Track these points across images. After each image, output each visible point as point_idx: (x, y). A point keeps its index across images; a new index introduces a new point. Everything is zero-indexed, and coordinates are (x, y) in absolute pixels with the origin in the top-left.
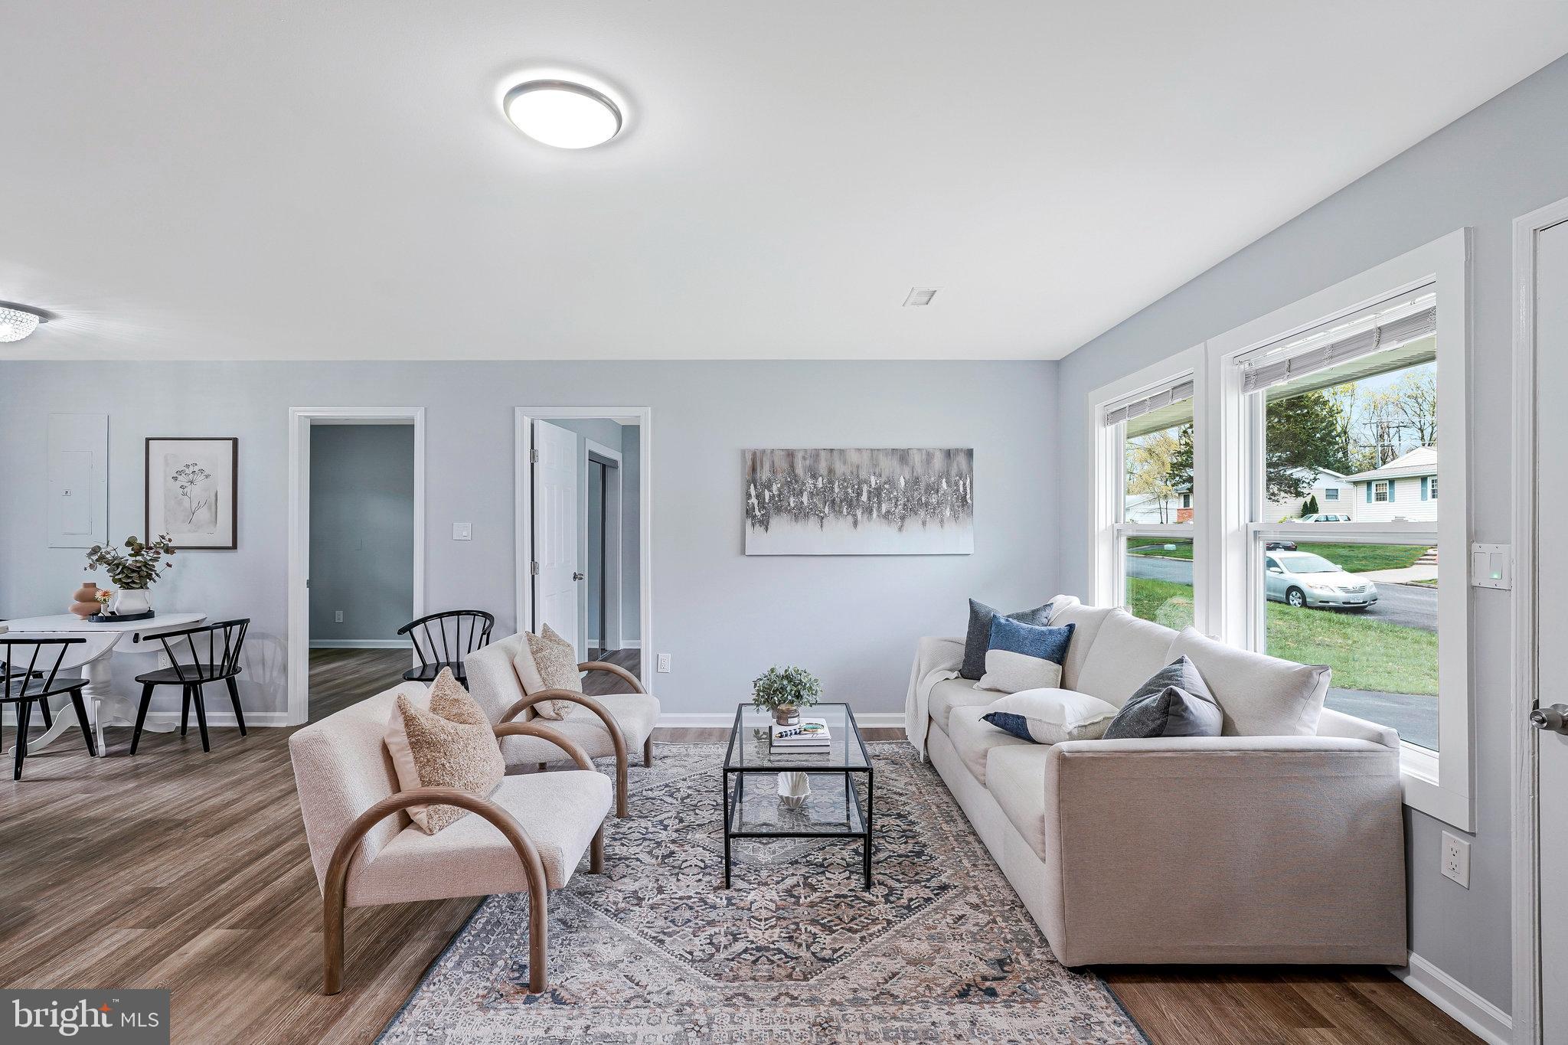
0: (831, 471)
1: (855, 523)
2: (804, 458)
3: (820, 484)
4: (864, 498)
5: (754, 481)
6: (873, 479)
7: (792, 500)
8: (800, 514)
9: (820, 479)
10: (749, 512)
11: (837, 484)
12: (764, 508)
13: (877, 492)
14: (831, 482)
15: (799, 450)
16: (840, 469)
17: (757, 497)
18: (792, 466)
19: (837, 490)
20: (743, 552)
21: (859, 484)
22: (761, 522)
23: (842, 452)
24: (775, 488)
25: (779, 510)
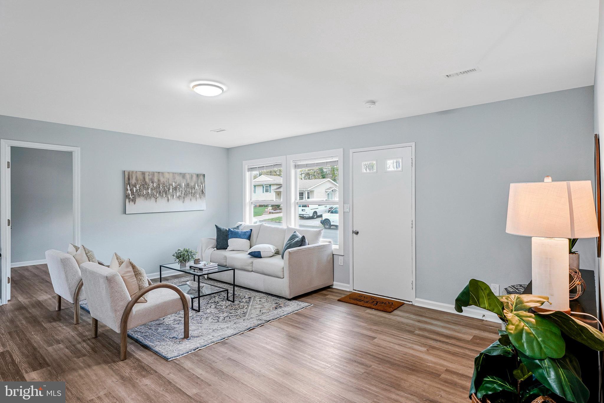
0: (159, 180)
1: (168, 200)
2: (149, 175)
3: (155, 186)
4: (171, 191)
5: (129, 184)
6: (174, 184)
7: (144, 191)
8: (147, 196)
9: (155, 183)
10: (127, 196)
11: (161, 185)
12: (133, 194)
13: (175, 189)
14: (159, 185)
15: (147, 172)
16: (162, 180)
17: (131, 190)
18: (144, 178)
19: (161, 188)
20: (125, 213)
21: (169, 185)
22: (133, 200)
23: (163, 173)
24: (138, 187)
25: (139, 196)
